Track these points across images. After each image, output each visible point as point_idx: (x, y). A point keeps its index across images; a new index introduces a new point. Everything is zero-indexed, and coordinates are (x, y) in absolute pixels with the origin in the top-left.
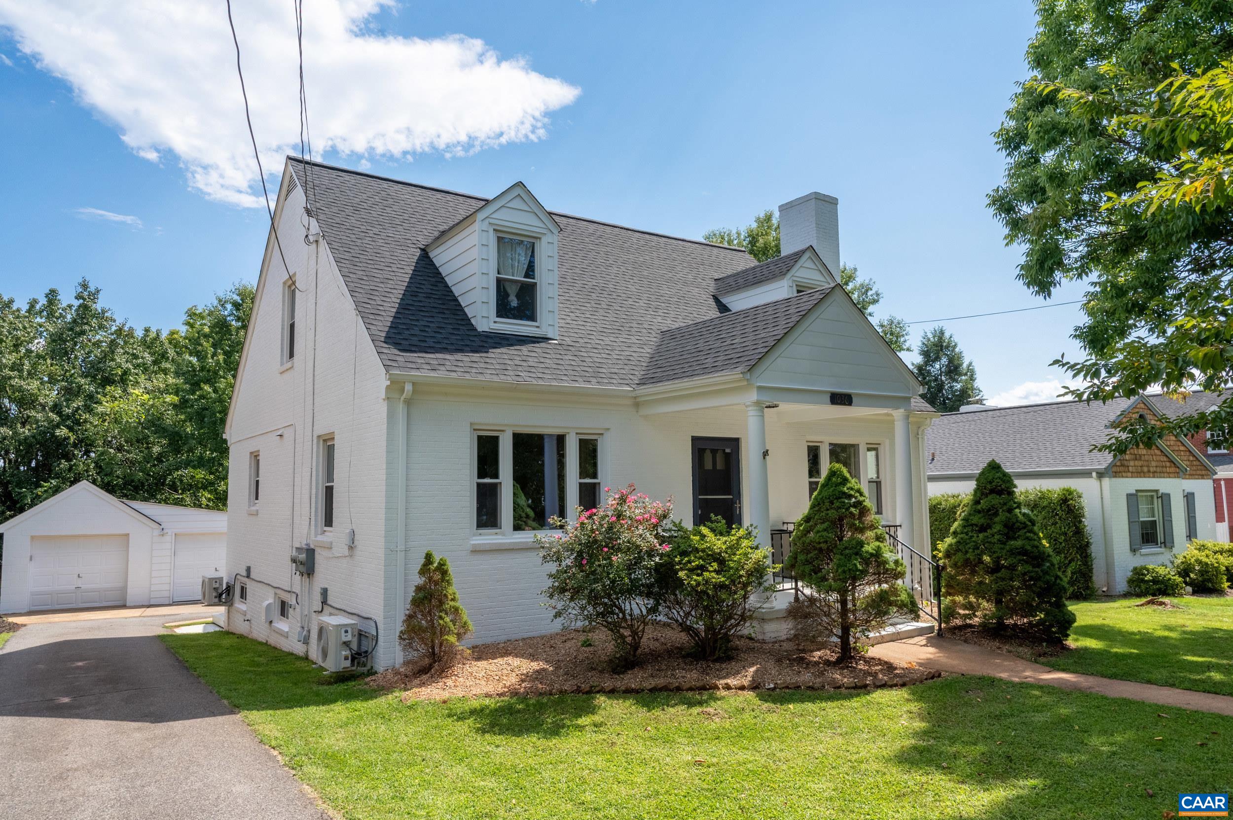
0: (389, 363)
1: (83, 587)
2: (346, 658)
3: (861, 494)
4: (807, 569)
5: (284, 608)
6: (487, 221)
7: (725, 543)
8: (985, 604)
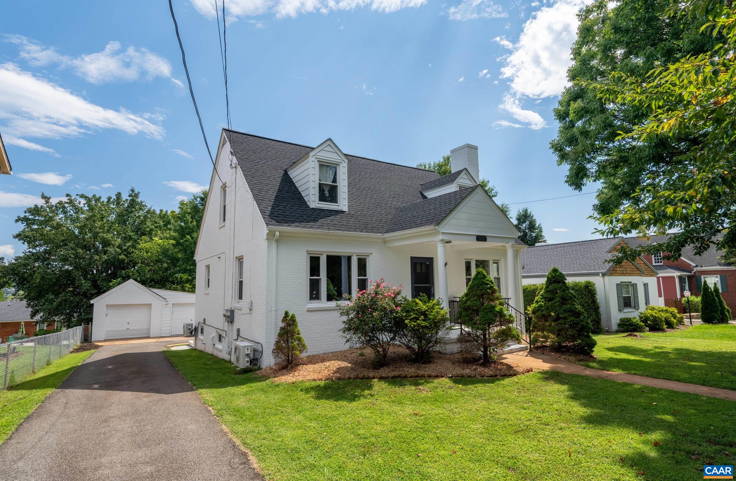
0: (268, 222)
1: (131, 328)
2: (248, 362)
3: (492, 283)
4: (467, 318)
5: (220, 338)
6: (314, 157)
7: (427, 307)
8: (552, 336)
